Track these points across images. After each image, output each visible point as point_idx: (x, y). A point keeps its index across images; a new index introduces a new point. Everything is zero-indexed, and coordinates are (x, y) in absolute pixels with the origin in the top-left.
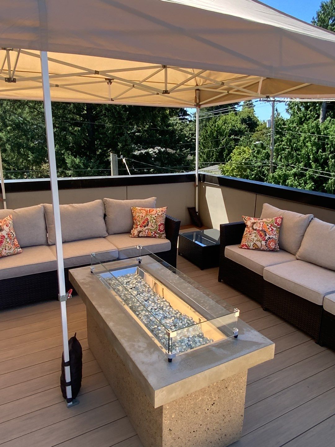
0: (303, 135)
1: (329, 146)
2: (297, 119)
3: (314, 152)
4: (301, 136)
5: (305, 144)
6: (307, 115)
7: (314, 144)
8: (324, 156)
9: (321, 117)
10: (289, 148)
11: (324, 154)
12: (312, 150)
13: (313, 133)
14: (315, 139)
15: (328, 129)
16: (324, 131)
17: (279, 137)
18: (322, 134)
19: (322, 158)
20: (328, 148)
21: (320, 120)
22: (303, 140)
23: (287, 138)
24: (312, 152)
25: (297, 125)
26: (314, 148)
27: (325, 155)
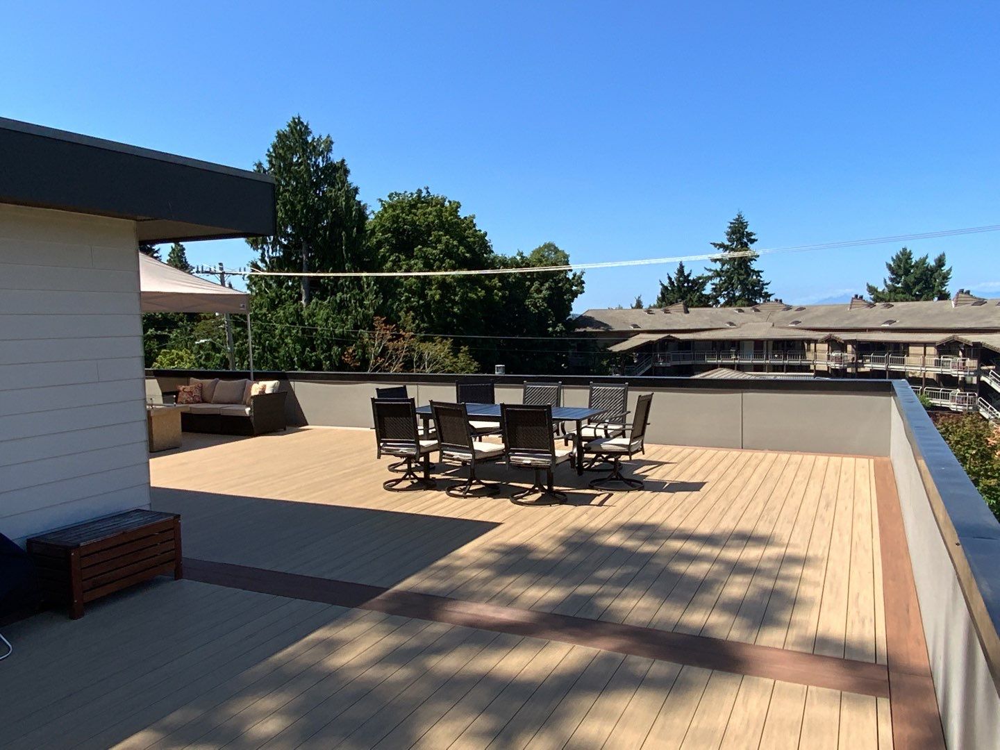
0: (278, 326)
1: (319, 342)
2: (265, 301)
3: (298, 352)
4: (277, 329)
5: (283, 340)
6: (281, 295)
7: (297, 340)
8: (314, 358)
9: (304, 298)
10: (258, 349)
11: (313, 354)
12: (295, 350)
13: (293, 323)
14: (297, 332)
15: (315, 316)
16: (308, 320)
17: (240, 331)
18: (306, 324)
19: (311, 362)
20: (318, 345)
21: (303, 302)
22: (280, 335)
23: (255, 333)
24: (296, 353)
25: (268, 310)
26: (298, 347)
27: (316, 356)
